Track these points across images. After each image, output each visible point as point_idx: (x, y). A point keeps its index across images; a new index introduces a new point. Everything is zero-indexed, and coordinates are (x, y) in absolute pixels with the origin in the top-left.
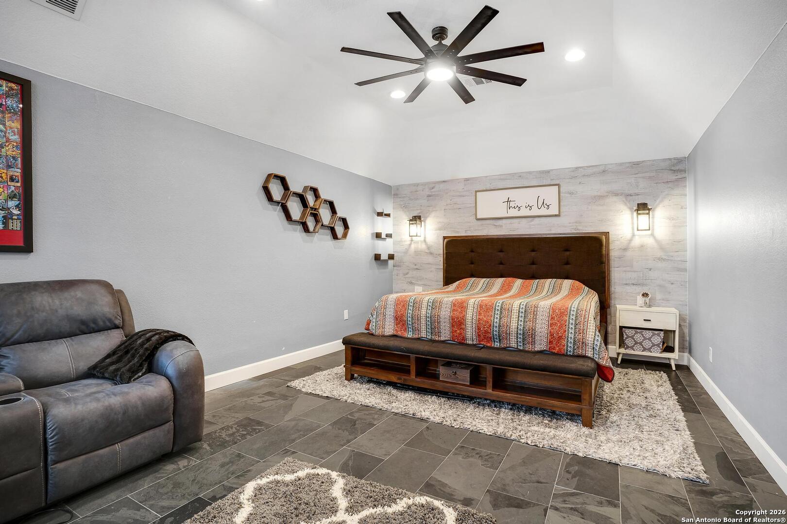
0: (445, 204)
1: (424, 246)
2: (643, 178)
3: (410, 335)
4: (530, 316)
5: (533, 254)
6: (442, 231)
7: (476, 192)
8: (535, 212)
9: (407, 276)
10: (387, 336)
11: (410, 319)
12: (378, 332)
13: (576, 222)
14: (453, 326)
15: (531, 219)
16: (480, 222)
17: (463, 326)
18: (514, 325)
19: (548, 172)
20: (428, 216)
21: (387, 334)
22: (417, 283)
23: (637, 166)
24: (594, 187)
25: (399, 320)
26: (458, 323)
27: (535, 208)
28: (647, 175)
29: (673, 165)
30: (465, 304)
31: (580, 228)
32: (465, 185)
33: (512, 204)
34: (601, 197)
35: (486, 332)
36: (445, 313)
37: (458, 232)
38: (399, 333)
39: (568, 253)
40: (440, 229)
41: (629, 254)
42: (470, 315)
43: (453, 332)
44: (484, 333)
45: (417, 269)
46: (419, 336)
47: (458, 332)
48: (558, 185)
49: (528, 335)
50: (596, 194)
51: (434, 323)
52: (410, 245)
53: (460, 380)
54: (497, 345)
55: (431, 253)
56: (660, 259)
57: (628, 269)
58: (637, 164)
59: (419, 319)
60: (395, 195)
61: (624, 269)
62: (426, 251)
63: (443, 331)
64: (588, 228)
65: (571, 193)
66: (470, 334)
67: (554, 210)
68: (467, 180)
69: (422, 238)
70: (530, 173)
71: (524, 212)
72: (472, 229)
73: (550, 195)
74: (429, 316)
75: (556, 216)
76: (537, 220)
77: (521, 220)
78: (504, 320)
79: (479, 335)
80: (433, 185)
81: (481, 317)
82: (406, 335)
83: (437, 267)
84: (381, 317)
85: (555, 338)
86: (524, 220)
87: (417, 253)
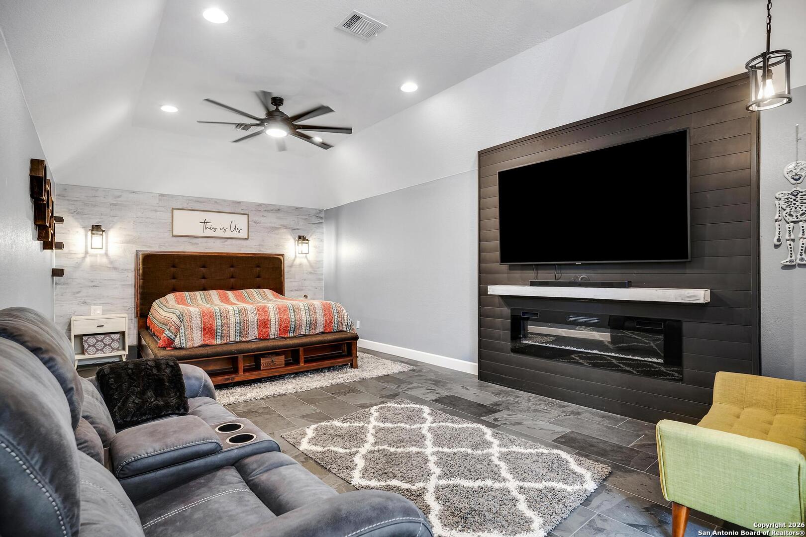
0: (135, 216)
1: (104, 260)
2: (302, 219)
3: (219, 342)
4: (312, 312)
5: (232, 269)
6: (130, 245)
7: (173, 209)
8: (228, 234)
9: (78, 295)
10: (196, 347)
11: (220, 327)
12: (189, 345)
13: (260, 245)
14: (260, 327)
15: (224, 240)
16: (175, 238)
17: (268, 325)
18: (304, 319)
19: (240, 203)
20: (112, 227)
21: (196, 345)
22: (95, 302)
23: (297, 210)
24: (271, 220)
25: (208, 330)
26: (264, 324)
27: (228, 231)
28: (304, 217)
29: (317, 213)
30: (266, 309)
31: (262, 250)
32: (160, 200)
33: (208, 225)
34: (277, 228)
35: (286, 327)
36: (253, 317)
37: (150, 247)
38: (208, 342)
39: (258, 269)
40: (128, 242)
41: (293, 269)
42: (273, 317)
43: (260, 331)
44: (284, 328)
45: (94, 286)
46: (228, 341)
47: (264, 330)
48: (248, 215)
49: (312, 324)
50: (273, 225)
51: (243, 327)
52: (84, 258)
53: (278, 365)
54: (292, 335)
55: (115, 268)
56: (311, 273)
57: (292, 280)
58: (299, 209)
59: (228, 326)
60: (59, 195)
61: (291, 280)
62: (109, 266)
63: (250, 332)
64: (268, 249)
65: (256, 223)
66: (273, 331)
67: (244, 234)
68: (162, 195)
69: (103, 252)
70: (225, 201)
71: (219, 233)
72: (167, 244)
73: (241, 222)
74: (239, 322)
75: (246, 239)
76: (229, 241)
77: (216, 240)
78: (297, 317)
79: (280, 330)
80: (118, 194)
81: (281, 317)
82: (214, 342)
83: (123, 283)
84: (188, 331)
85: (328, 323)
86: (218, 240)
87: (94, 267)
